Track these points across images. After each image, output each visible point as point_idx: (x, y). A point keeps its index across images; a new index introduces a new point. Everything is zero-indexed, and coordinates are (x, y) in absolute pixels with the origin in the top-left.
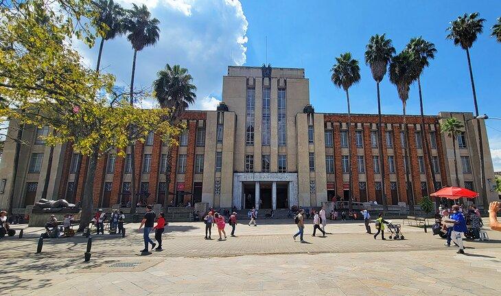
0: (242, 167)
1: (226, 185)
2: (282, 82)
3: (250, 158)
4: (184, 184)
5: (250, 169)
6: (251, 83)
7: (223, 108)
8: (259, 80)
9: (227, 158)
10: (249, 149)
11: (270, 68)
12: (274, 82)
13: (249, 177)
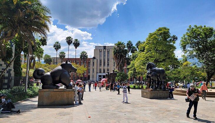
0: (98, 72)
1: (95, 76)
2: (108, 50)
3: (100, 70)
4: (86, 76)
5: (100, 72)
6: (101, 51)
7: (94, 58)
8: (103, 50)
9: (95, 70)
10: (100, 67)
11: (105, 46)
12: (106, 50)
13: (100, 74)
